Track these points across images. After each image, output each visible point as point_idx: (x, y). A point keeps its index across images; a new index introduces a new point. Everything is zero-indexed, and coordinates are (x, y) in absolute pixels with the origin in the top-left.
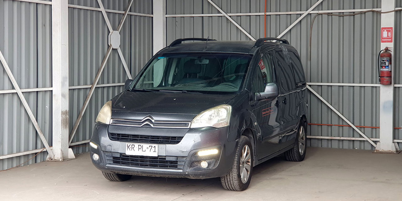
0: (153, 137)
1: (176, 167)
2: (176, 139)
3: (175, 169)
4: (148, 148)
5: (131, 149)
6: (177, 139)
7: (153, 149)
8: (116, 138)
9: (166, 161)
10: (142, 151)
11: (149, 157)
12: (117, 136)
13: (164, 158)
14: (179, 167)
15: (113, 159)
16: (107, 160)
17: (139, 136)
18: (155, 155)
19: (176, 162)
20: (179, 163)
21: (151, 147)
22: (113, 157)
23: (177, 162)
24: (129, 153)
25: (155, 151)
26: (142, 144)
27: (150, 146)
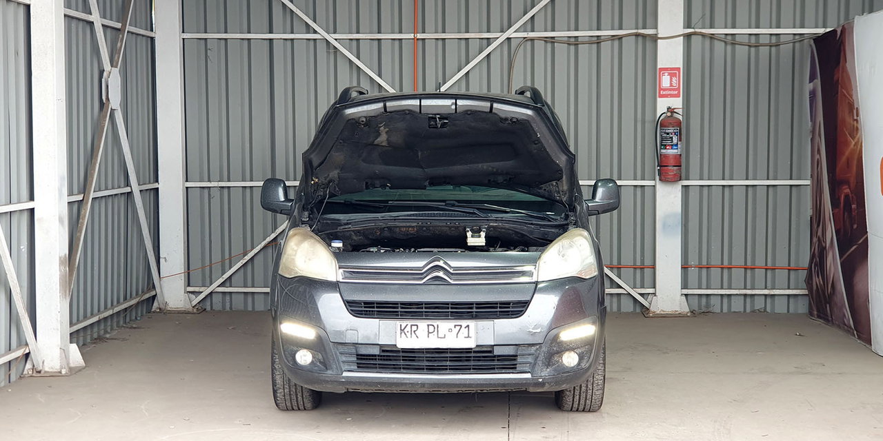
0: (456, 305)
1: (512, 368)
2: (509, 307)
3: (513, 373)
4: (450, 330)
5: (409, 335)
6: (512, 307)
7: (464, 331)
8: (362, 311)
9: (495, 356)
10: (438, 337)
11: (450, 349)
12: (365, 307)
13: (489, 349)
14: (519, 368)
15: (357, 359)
16: (343, 362)
17: (422, 304)
18: (470, 344)
19: (513, 357)
20: (519, 360)
21: (458, 328)
22: (357, 355)
23: (516, 356)
24: (404, 343)
25: (468, 337)
26: (435, 323)
27: (455, 326)
